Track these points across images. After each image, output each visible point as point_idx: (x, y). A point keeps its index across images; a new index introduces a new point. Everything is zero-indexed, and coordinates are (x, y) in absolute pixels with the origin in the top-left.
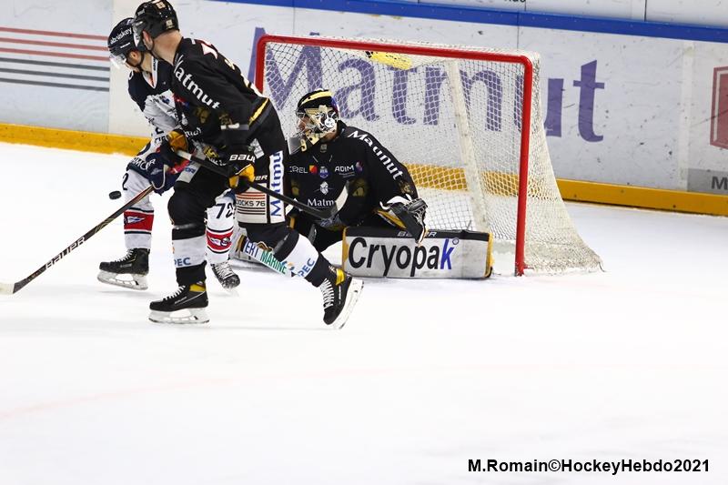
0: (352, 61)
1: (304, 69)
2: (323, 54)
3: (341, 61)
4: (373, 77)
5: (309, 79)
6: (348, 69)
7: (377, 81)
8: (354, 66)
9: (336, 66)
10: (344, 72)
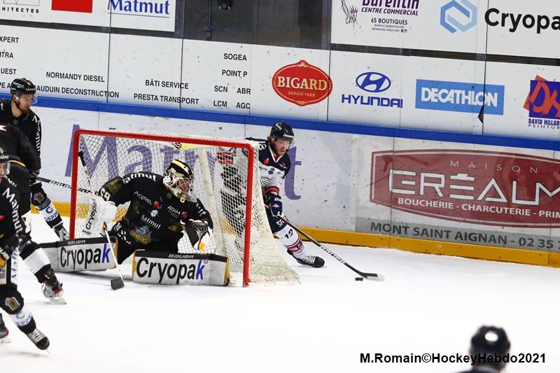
0: (136, 147)
1: (105, 152)
2: (117, 142)
3: (129, 147)
4: (150, 158)
5: (108, 158)
6: (134, 152)
7: (153, 161)
8: (137, 150)
9: (125, 149)
10: (131, 154)
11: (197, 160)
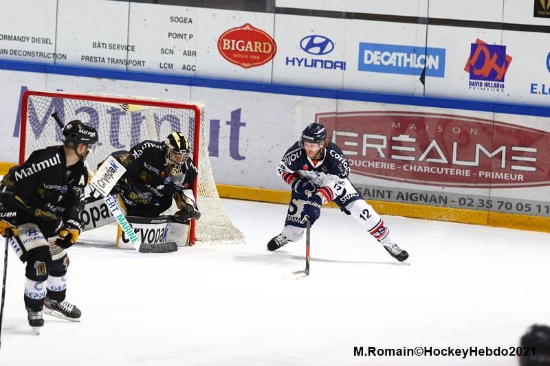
0: (84, 108)
2: (65, 103)
3: (76, 108)
4: (98, 119)
6: (81, 113)
8: (85, 111)
9: (73, 111)
11: (144, 121)
